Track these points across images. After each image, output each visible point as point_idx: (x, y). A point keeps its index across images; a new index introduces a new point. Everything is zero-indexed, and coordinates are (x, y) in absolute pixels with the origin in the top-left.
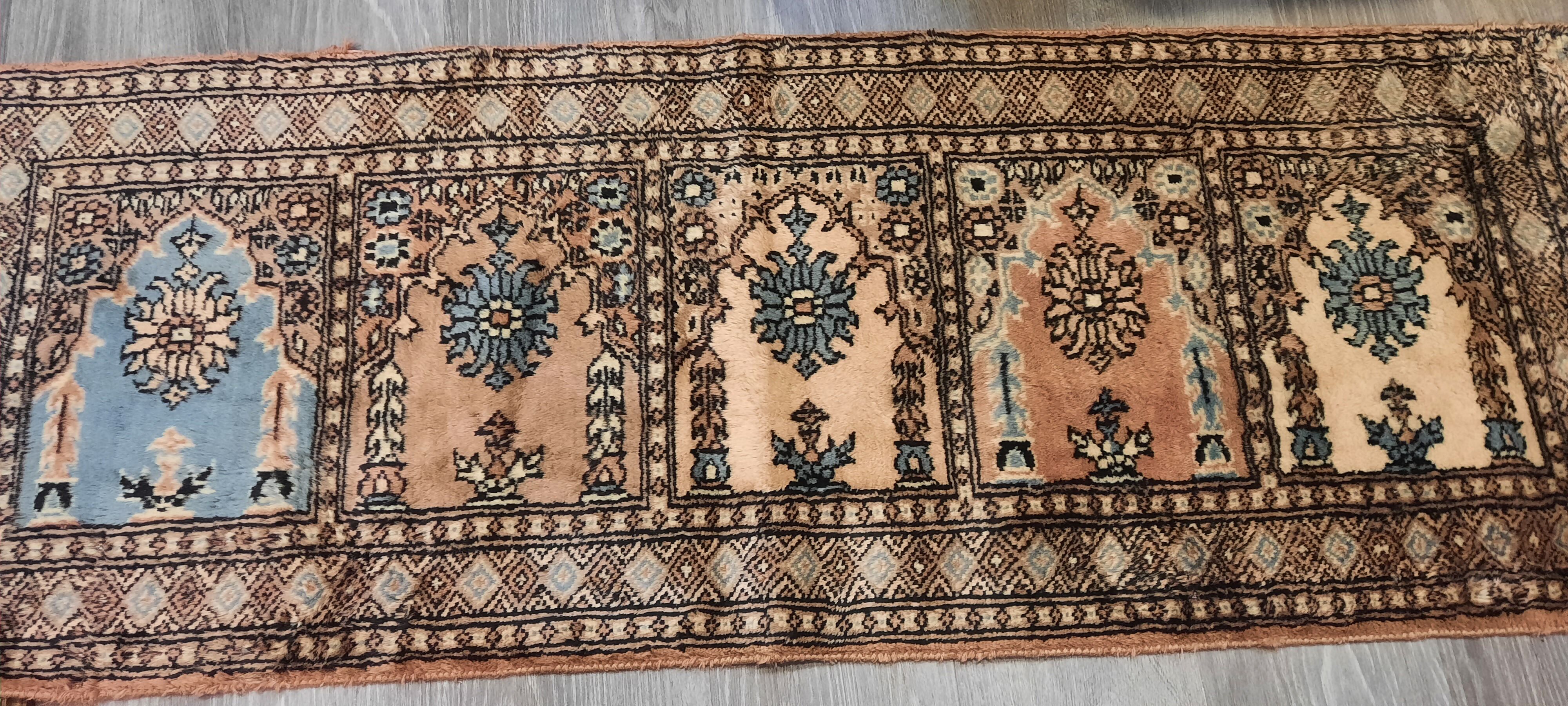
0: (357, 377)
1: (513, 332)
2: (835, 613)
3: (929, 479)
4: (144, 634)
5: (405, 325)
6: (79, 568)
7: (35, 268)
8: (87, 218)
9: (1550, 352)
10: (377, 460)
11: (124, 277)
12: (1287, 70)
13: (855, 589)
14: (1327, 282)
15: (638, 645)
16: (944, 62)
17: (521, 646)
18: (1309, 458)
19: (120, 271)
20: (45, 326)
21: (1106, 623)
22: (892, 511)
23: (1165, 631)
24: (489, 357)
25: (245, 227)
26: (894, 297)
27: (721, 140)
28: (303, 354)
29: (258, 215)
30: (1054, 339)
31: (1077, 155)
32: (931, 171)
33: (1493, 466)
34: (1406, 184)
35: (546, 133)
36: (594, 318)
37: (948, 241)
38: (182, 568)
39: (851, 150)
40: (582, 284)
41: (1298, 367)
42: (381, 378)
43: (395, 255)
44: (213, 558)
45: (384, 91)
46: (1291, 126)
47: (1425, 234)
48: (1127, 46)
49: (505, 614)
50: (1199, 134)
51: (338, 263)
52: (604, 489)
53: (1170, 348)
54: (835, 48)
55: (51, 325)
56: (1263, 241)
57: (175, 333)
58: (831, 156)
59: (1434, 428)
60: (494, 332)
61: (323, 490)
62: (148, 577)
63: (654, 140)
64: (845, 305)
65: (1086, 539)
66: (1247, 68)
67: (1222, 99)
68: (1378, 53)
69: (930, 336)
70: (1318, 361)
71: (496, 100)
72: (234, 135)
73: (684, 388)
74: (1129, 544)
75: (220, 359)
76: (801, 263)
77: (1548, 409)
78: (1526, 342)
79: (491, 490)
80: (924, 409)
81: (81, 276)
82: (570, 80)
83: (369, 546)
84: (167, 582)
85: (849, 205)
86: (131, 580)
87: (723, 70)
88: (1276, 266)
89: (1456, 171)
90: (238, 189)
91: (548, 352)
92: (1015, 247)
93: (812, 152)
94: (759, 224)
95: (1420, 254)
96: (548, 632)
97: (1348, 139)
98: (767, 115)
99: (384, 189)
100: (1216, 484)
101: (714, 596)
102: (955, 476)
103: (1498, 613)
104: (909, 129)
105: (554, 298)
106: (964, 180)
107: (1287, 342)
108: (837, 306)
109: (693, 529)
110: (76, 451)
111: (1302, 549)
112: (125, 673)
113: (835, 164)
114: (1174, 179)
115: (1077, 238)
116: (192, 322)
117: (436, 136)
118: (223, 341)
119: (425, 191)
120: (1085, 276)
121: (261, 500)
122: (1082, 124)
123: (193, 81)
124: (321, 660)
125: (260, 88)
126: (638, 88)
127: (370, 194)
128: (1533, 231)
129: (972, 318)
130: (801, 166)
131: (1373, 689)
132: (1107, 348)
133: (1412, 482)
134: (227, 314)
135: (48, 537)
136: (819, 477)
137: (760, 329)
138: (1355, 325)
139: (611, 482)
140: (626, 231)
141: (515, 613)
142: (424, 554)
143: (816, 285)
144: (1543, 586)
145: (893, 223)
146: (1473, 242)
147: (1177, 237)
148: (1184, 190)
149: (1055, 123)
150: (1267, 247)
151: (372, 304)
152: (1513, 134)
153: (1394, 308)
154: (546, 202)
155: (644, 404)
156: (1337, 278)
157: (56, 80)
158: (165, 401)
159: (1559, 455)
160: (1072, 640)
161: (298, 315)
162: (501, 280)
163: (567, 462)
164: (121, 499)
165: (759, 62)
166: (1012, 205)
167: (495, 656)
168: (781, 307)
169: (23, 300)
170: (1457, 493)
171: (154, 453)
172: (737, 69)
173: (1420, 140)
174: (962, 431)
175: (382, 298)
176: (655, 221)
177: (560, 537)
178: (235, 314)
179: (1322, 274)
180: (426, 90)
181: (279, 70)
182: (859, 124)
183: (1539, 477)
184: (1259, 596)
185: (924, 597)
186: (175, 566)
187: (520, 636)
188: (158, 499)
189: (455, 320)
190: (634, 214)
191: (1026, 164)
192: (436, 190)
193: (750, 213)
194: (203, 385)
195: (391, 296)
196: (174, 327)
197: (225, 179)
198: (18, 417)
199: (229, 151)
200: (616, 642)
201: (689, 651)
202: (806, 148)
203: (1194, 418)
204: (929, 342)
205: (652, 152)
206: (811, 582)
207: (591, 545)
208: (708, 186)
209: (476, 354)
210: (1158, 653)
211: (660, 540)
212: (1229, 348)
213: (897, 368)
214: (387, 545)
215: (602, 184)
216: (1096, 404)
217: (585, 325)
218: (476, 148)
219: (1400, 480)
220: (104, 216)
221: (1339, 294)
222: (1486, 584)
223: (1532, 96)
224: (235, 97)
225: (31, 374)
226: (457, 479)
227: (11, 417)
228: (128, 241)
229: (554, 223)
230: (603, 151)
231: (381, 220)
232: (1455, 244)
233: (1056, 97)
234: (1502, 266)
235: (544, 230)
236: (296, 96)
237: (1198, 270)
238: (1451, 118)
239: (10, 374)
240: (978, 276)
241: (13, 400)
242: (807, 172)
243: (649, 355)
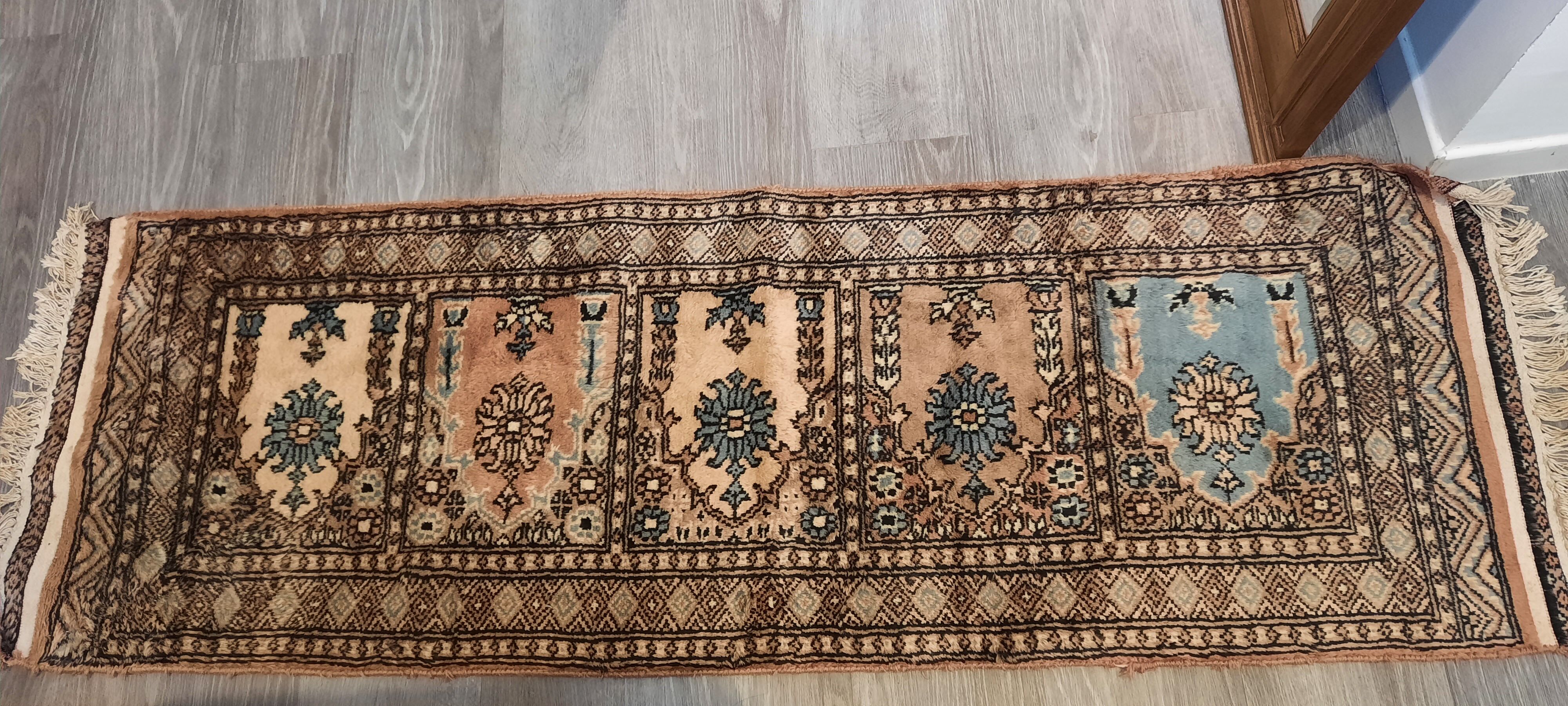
0: (1074, 374)
1: (958, 407)
2: (729, 216)
3: (656, 299)
4: (1191, 206)
5: (1043, 412)
6: (1248, 246)
7: (1351, 464)
8: (1320, 506)
9: (192, 385)
10: (1050, 315)
11: (1274, 454)
12: (305, 629)
13: (715, 230)
14: (334, 440)
15: (860, 198)
16: (597, 641)
17: (937, 198)
18: (389, 312)
19: (1279, 458)
20: (1327, 416)
21: (553, 210)
22: (685, 277)
23: (516, 206)
24: (976, 387)
25: (1185, 495)
26: (666, 430)
27: (795, 568)
28: (1118, 392)
29: (1177, 505)
30: (549, 398)
31: (501, 549)
32: (622, 536)
33: (266, 305)
34: (245, 521)
35: (945, 578)
36: (898, 417)
37: (617, 476)
38: (1175, 245)
39: (686, 556)
40: (908, 445)
41: (377, 375)
42: (1056, 372)
43: (1059, 471)
44: (1155, 251)
45: (1088, 621)
46: (320, 574)
48: (435, 656)
49: (949, 217)
50: (396, 567)
51: (1104, 464)
52: (886, 294)
53: (467, 391)
54: (691, 658)
55: (1321, 415)
56: (373, 472)
57: (1221, 409)
58: (703, 551)
59: (296, 332)
60: (974, 406)
61: (1086, 294)
62: (1197, 240)
63: (850, 570)
64: (704, 424)
65: (555, 260)
67: (369, 600)
69: (642, 400)
70: (361, 379)
71: (989, 610)
72: (1213, 581)
73: (828, 363)
75: (1181, 388)
76: (735, 460)
77: (211, 344)
78: (205, 392)
79: (965, 294)
80: (653, 347)
81: (1309, 455)
82: (925, 629)
83: (1047, 258)
85: (693, 507)
86: (1209, 238)
87: (791, 635)
89: (202, 530)
91: (931, 391)
92: (566, 469)
93: (719, 555)
94: (767, 488)
96: (920, 206)
97: (277, 563)
98: (755, 590)
99: (1076, 527)
100: (459, 294)
101: (809, 227)
102: (638, 301)
103: (300, 215)
104: (635, 576)
105: (929, 434)
106: (597, 528)
107: (379, 394)
108: (710, 424)
109: (823, 268)
110: (1273, 323)
111: (412, 255)
112: (1198, 183)
113: (700, 544)
114: (427, 526)
115: (516, 477)
116: (1210, 417)
117: (1038, 576)
118: (1182, 401)
119: (1041, 525)
120: (516, 446)
121: (1128, 288)
122: (490, 579)
123: (1262, 635)
124: (1068, 190)
125: (1201, 628)
126: (866, 621)
128: (163, 479)
129: (608, 414)
130: (728, 542)
131: (394, 178)
132: (512, 391)
133: (324, 296)
134: (1182, 420)
135: (1277, 266)
136: (733, 301)
137: (769, 401)
138: (324, 407)
139: (880, 299)
140: (873, 488)
141: (942, 218)
142: (1008, 254)
143: (725, 441)
144: (264, 231)
145: (659, 491)
146: (213, 471)
148: (422, 516)
149: (512, 580)
150: (372, 466)
151: (1071, 430)
153: (291, 418)
154: (939, 513)
155: (858, 353)
156: (326, 443)
157: (1388, 640)
158: (1216, 357)
159: (217, 313)
160: (576, 201)
161: (1128, 422)
162: (971, 447)
163: (913, 313)
164: (1231, 290)
165: (758, 642)
166: (561, 505)
168: (752, 422)
169: (1352, 437)
170: (297, 289)
171: (1215, 321)
172: (778, 634)
173: (220, 561)
174: (628, 331)
175: (1064, 435)
176: (851, 496)
178: (1176, 422)
179: (336, 446)
180: (1052, 621)
181: (1187, 646)
182: (677, 580)
183: (237, 299)
184: (450, 226)
185: (669, 225)
186: (1179, 247)
187: (938, 204)
188: (1203, 290)
189: (1004, 415)
190: (868, 503)
191: (544, 541)
192: (1032, 526)
193: (773, 497)
194: (1190, 369)
195: (1057, 436)
196: (1223, 413)
197: (1212, 538)
198: (1325, 347)
199: (1214, 565)
200: (874, 200)
201: (826, 196)
203: (461, 339)
204: (643, 395)
206: (744, 234)
207: (893, 259)
208: (806, 525)
209: (985, 390)
211: (845, 262)
212: (422, 390)
213: (670, 375)
214: (1035, 259)
215: (895, 528)
216: (529, 350)
217: (904, 412)
218: (1002, 564)
219: (332, 297)
220: (1305, 506)
221: (330, 430)
222: (300, 233)
223: (112, 598)
225: (1325, 377)
226: (991, 302)
227: (1330, 346)
228: (1279, 485)
229: (933, 495)
230: (895, 560)
231: (1074, 501)
232: (227, 468)
233: (506, 604)
234: (199, 451)
235: (940, 489)
236: (1166, 619)
237: (429, 450)
238: (187, 580)
239: (1341, 376)
240: (598, 448)
241: (1332, 357)
242: (724, 537)
243: (854, 388)
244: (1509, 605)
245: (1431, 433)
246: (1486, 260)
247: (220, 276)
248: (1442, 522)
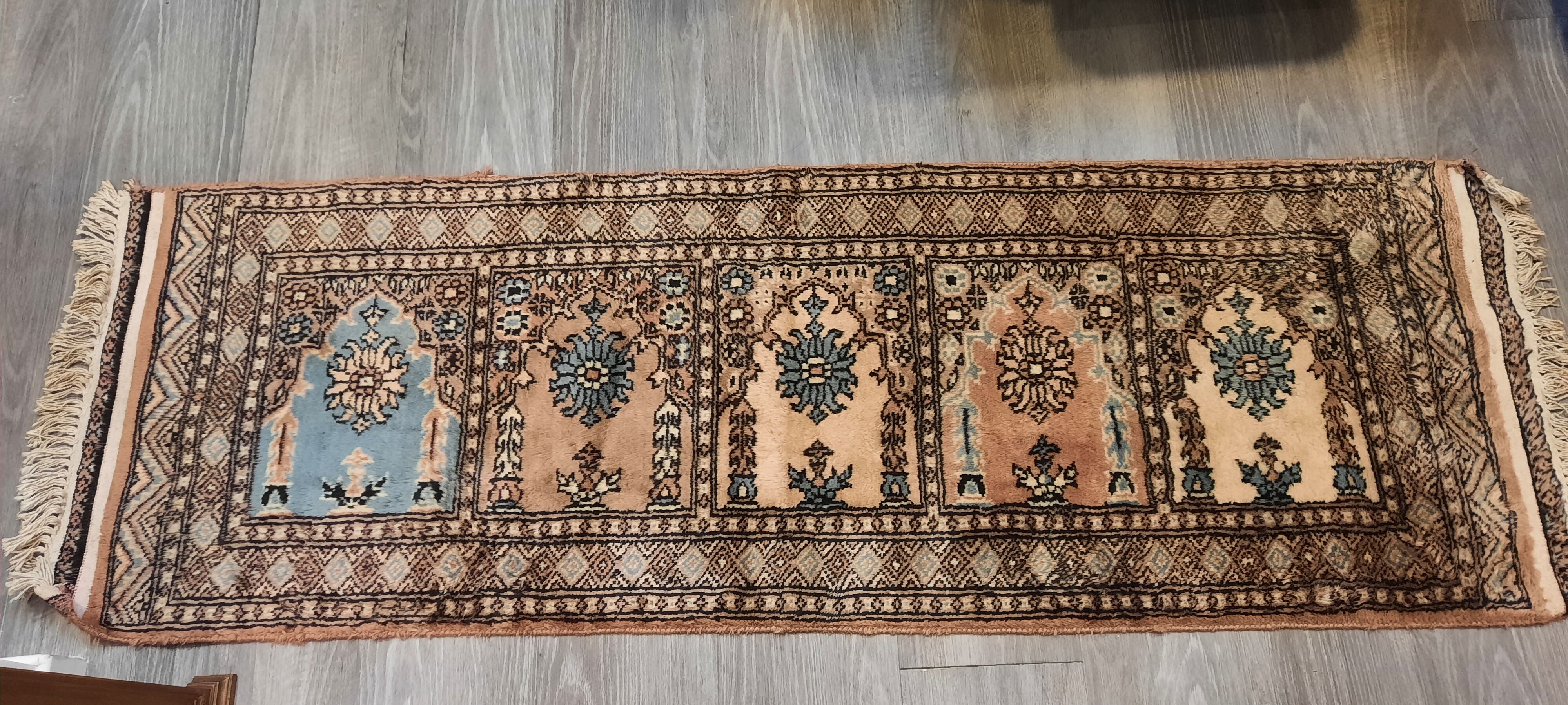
0: (489, 415)
1: (602, 385)
2: (832, 597)
3: (906, 500)
4: (336, 594)
5: (524, 378)
6: (293, 547)
7: (264, 331)
8: (301, 296)
9: (1390, 415)
10: (502, 475)
11: (327, 339)
12: (1194, 195)
13: (848, 580)
14: (1217, 358)
15: (685, 616)
16: (929, 187)
17: (601, 613)
18: (1196, 492)
19: (324, 335)
20: (271, 373)
21: (1036, 611)
22: (877, 524)
23: (1079, 617)
24: (584, 403)
25: (412, 304)
26: (884, 364)
27: (759, 245)
28: (452, 397)
29: (421, 296)
30: (1005, 398)
31: (1028, 259)
32: (916, 269)
33: (1338, 501)
34: (1283, 284)
35: (629, 238)
36: (660, 376)
37: (927, 322)
38: (364, 548)
39: (856, 253)
40: (653, 349)
41: (1190, 422)
42: (506, 417)
43: (518, 326)
44: (385, 542)
45: (514, 205)
46: (1195, 238)
47: (1296, 322)
48: (1070, 175)
49: (591, 590)
50: (1122, 243)
51: (477, 331)
52: (664, 501)
53: (1091, 405)
54: (846, 176)
55: (275, 373)
56: (1168, 326)
57: (362, 380)
58: (841, 258)
59: (1294, 471)
60: (588, 385)
61: (463, 497)
62: (341, 554)
63: (709, 244)
64: (847, 370)
65: (1023, 548)
66: (1162, 193)
67: (1142, 217)
68: (1266, 181)
69: (911, 394)
70: (1206, 418)
71: (594, 213)
72: (405, 237)
73: (725, 429)
74: (1055, 552)
75: (393, 400)
76: (816, 337)
77: (1386, 458)
78: (1372, 406)
79: (583, 500)
80: (904, 448)
81: (296, 338)
82: (648, 199)
83: (495, 537)
84: (353, 558)
85: (853, 294)
86: (329, 557)
87: (761, 193)
88: (1177, 346)
89: (1322, 275)
90: (408, 277)
91: (626, 400)
92: (977, 328)
93: (826, 254)
94: (784, 309)
95: (1290, 338)
96: (621, 604)
97: (1239, 248)
98: (793, 227)
99: (511, 278)
100: (1124, 509)
101: (742, 582)
102: (926, 499)
103: (1336, 612)
104: (901, 238)
105: (632, 360)
106: (941, 277)
107: (1183, 404)
108: (842, 370)
109: (728, 533)
110: (292, 463)
111: (1187, 560)
112: (323, 622)
113: (844, 263)
114: (1101, 278)
115: (1025, 322)
116: (374, 373)
117: (550, 239)
118: (396, 387)
119: (541, 280)
120: (1030, 351)
121: (421, 502)
122: (1033, 235)
123: (378, 197)
124: (460, 617)
125: (424, 202)
126: (698, 205)
127: (502, 282)
128: (1382, 321)
129: (943, 381)
130: (818, 265)
132: (1045, 405)
133: (1276, 511)
134: (399, 367)
135: (271, 524)
136: (824, 497)
137: (783, 387)
138: (1238, 391)
139: (670, 496)
140: (686, 311)
141: (598, 589)
142: (534, 544)
143: (827, 354)
144: (1373, 593)
145: (886, 308)
146: (1333, 329)
147: (1102, 322)
148: (1109, 286)
149: (1012, 234)
150: (1170, 331)
151: (501, 362)
152: (1371, 246)
153: (1268, 379)
154: (629, 289)
155: (695, 440)
156: (1225, 355)
157: (280, 195)
158: (354, 429)
159: (1392, 493)
160: (1009, 622)
161: (448, 369)
162: (594, 346)
163: (639, 481)
164: (323, 498)
165: (789, 187)
166: (977, 297)
167: (583, 620)
168: (800, 370)
169: (255, 354)
170: (1309, 521)
171: (345, 467)
172: (772, 192)
173: (1296, 250)
174: (933, 466)
175: (508, 358)
176: (707, 305)
177: (632, 535)
178: (405, 367)
179: (1212, 352)
180: (543, 205)
181: (438, 189)
182: (863, 234)
183: (1375, 510)
184: (1152, 594)
185: (900, 588)
186: (359, 547)
187: (601, 606)
188: (348, 499)
189: (560, 375)
190: (692, 299)
191: (988, 265)
192: (549, 279)
193: (779, 301)
194: (381, 418)
195: (515, 357)
196: (361, 376)
197: (398, 269)
198: (252, 438)
199: (402, 248)
200: (670, 613)
201: (723, 621)
202: (822, 251)
203: (1109, 459)
204: (910, 399)
205: (707, 254)
206: (815, 575)
207: (653, 542)
208: (748, 280)
209: (575, 400)
210: (1074, 633)
211: (704, 541)
212: (1138, 407)
213: (885, 417)
214: (508, 537)
215: (670, 277)
216: (1035, 447)
217: (654, 381)
218: (579, 248)
219: (1265, 510)
220: (313, 295)
221: (1225, 368)
222: (1328, 589)
223: (1388, 216)
224: (406, 209)
225: (261, 408)
226: (559, 491)
227: (247, 438)
228: (330, 313)
229: (633, 305)
230: (671, 252)
231: (508, 301)
232: (1319, 331)
233: (1014, 214)
234: (1355, 348)
235: (626, 310)
236: (450, 209)
237: (1117, 347)
238: (1321, 233)
239: (246, 407)
240: (949, 349)
241: (249, 426)
242: (822, 269)
243: (700, 404)
244: (178, 220)
245: (186, 358)
246: (70, 526)
247: (1405, 537)
248: (205, 283)
